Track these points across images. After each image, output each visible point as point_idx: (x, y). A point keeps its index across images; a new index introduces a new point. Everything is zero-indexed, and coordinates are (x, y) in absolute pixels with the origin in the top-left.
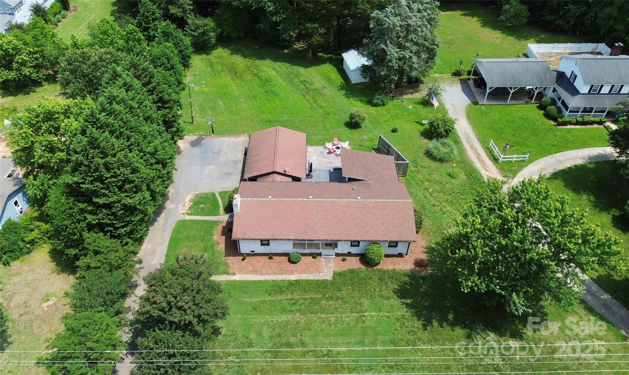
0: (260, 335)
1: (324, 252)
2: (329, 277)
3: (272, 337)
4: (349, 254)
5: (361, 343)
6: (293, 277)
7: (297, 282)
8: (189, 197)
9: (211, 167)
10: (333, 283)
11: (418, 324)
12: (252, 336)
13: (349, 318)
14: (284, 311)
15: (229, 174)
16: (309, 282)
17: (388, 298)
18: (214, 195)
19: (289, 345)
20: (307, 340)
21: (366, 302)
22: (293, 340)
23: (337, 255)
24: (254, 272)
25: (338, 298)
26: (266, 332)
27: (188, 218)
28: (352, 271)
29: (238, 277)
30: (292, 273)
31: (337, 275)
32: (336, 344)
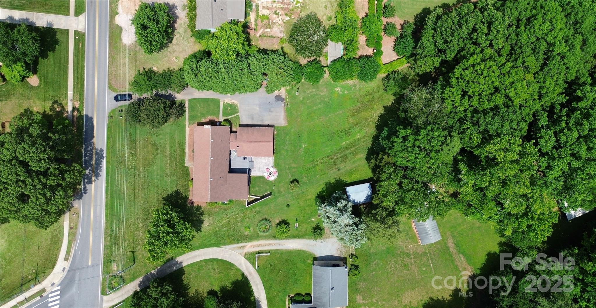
0: (161, 139)
2: (186, 165)
3: (160, 143)
5: (157, 175)
7: (185, 152)
8: (235, 102)
9: (258, 109)
11: (165, 196)
12: (161, 136)
13: (168, 171)
14: (171, 147)
17: (176, 187)
18: (237, 113)
19: (157, 149)
20: (159, 156)
21: (174, 178)
22: (159, 151)
25: (176, 167)
26: (162, 141)
27: (222, 103)
29: (187, 129)
30: (189, 150)
31: (187, 168)
32: (157, 166)
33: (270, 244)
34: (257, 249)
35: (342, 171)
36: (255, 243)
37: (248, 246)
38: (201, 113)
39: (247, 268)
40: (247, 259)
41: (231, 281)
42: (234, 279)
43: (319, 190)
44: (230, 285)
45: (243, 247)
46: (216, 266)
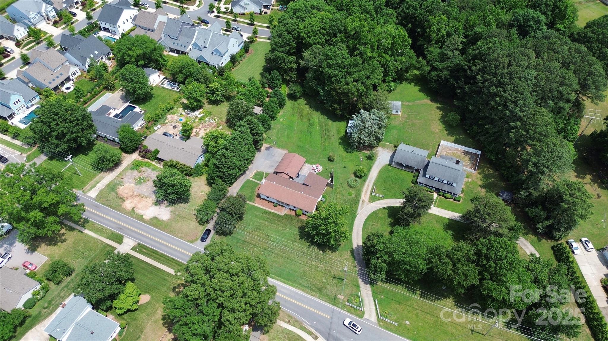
0: (253, 224)
1: (286, 206)
2: (283, 215)
3: (256, 226)
4: (293, 210)
5: (279, 236)
6: (272, 211)
7: (272, 213)
8: (255, 171)
9: (268, 161)
10: (282, 217)
11: (299, 237)
12: (251, 223)
13: (280, 228)
14: (264, 220)
15: (273, 166)
16: (276, 214)
17: (296, 227)
18: (263, 173)
19: (260, 229)
20: (265, 230)
21: (289, 226)
22: (261, 228)
23: (290, 209)
24: (262, 205)
25: (281, 222)
26: (255, 224)
27: (251, 179)
28: (291, 215)
29: (256, 205)
30: (273, 209)
31: (286, 215)
32: (272, 234)
33: (368, 186)
34: (369, 193)
35: (335, 135)
36: (363, 194)
37: (364, 199)
38: (251, 193)
39: (380, 204)
40: (373, 201)
41: (387, 217)
42: (386, 215)
43: (342, 149)
44: (390, 219)
45: (363, 201)
46: (371, 223)
